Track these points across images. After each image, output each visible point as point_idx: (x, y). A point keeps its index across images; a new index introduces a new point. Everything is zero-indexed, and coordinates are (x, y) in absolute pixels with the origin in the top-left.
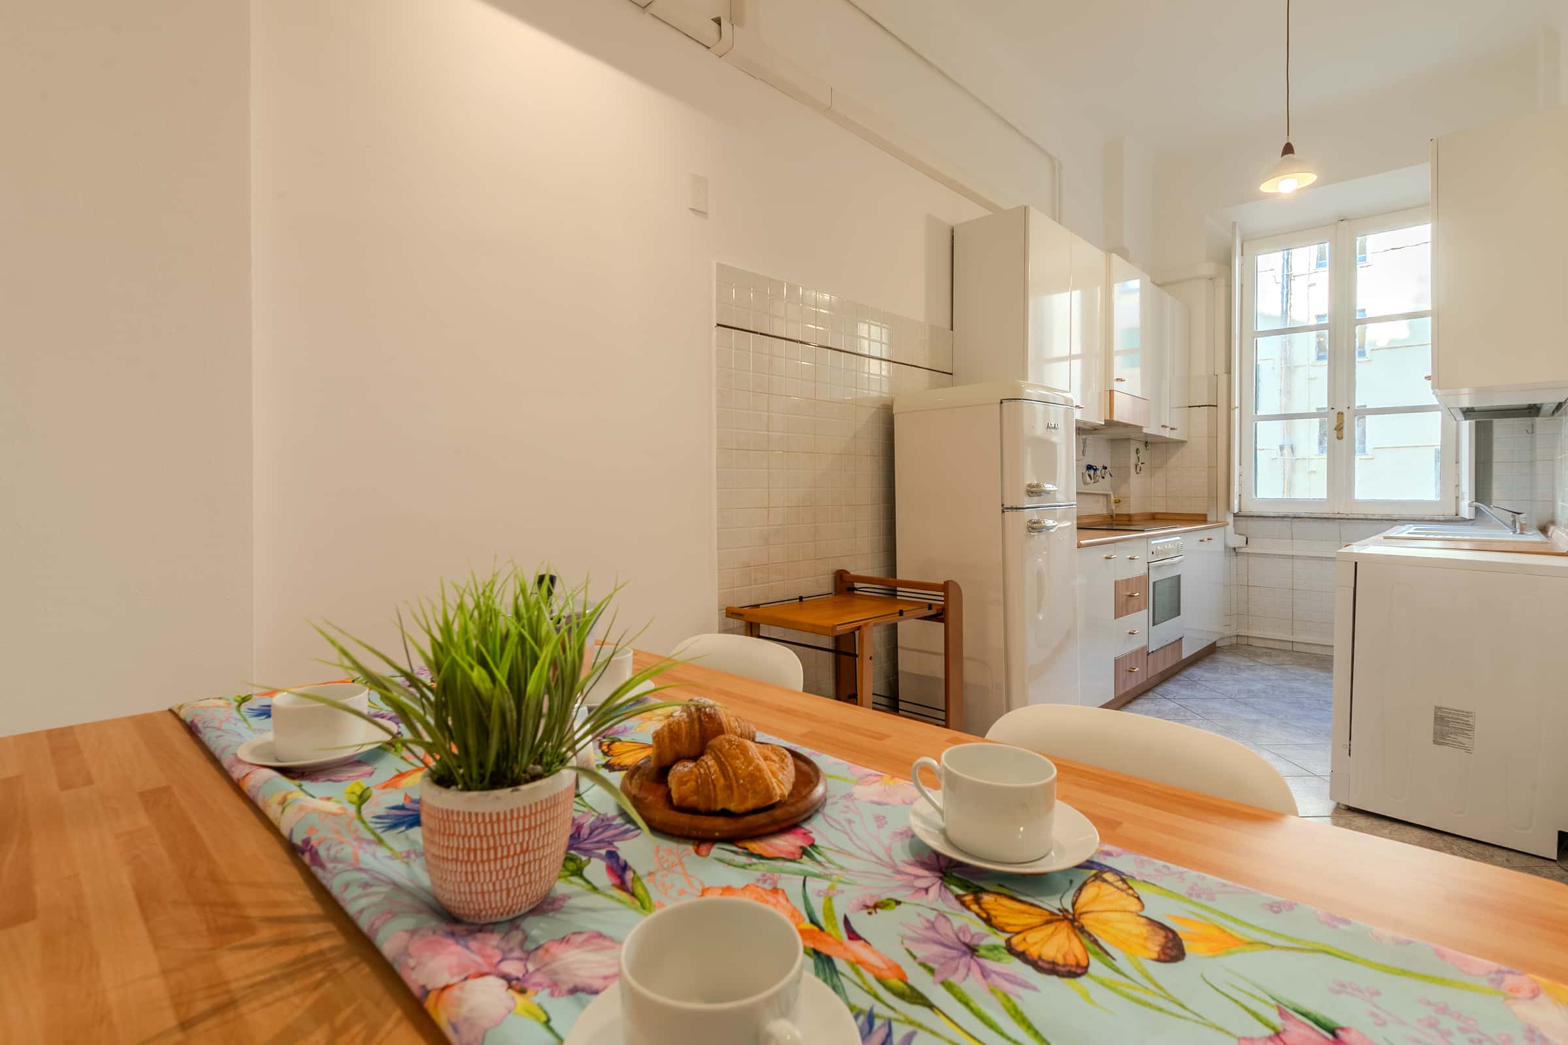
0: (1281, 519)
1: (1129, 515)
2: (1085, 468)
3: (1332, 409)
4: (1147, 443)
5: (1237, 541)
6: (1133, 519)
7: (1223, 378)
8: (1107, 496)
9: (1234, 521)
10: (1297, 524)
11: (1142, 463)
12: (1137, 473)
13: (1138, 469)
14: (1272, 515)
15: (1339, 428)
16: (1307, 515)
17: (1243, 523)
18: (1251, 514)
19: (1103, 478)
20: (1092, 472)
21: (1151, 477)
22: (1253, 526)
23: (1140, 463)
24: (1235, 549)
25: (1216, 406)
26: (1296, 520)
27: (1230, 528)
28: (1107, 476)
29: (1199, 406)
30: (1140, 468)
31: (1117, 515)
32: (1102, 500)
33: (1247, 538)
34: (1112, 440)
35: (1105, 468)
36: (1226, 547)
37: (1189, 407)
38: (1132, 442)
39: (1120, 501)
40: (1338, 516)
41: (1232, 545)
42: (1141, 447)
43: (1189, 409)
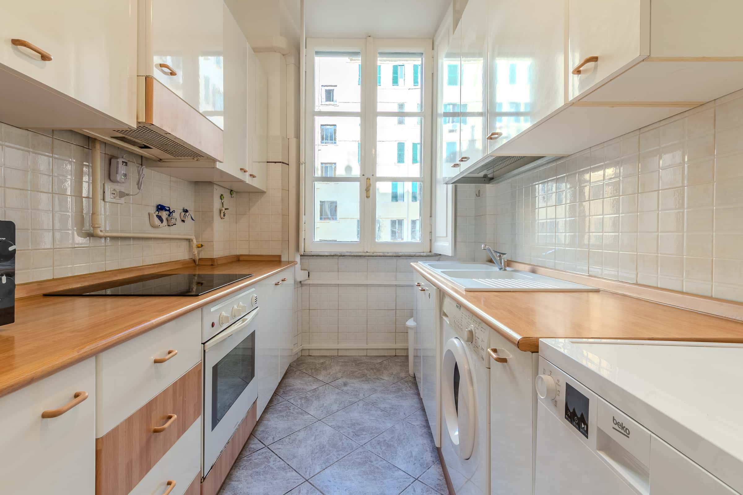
0: (331, 257)
1: (212, 260)
2: (155, 209)
3: (363, 175)
4: (232, 191)
5: (302, 276)
6: (216, 263)
7: (293, 142)
8: (189, 240)
9: (301, 259)
10: (342, 261)
11: (226, 209)
12: (222, 218)
13: (222, 214)
14: (326, 254)
15: (367, 190)
16: (349, 254)
17: (306, 261)
18: (313, 253)
19: (183, 221)
20: (164, 214)
21: (236, 223)
22: (313, 263)
23: (224, 209)
24: (301, 282)
25: (288, 165)
26: (341, 257)
27: (298, 266)
28: (188, 220)
29: (275, 162)
30: (224, 213)
31: (200, 259)
32: (185, 244)
33: (309, 273)
34: (197, 183)
35: (186, 211)
36: (295, 281)
37: (267, 162)
38: (215, 187)
39: (202, 246)
40: (368, 254)
41: (299, 279)
42: (227, 195)
43: (266, 163)
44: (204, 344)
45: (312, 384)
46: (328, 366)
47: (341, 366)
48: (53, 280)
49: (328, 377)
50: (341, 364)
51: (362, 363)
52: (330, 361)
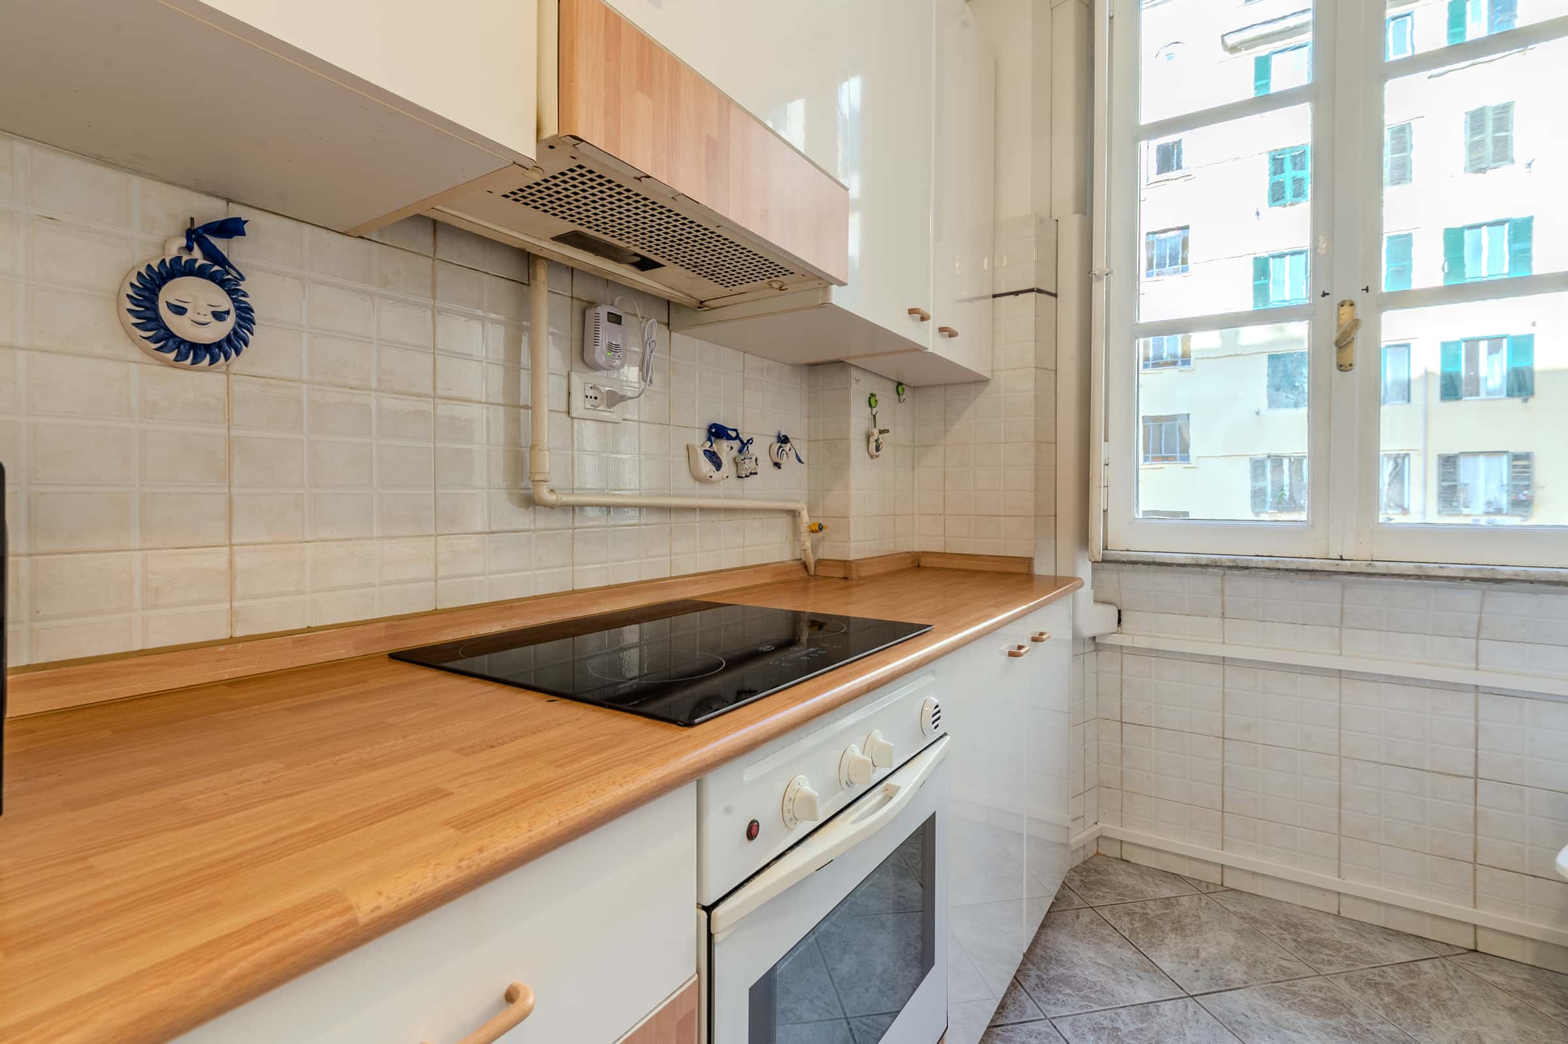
0: (1199, 569)
1: (845, 564)
2: (703, 435)
3: (1324, 295)
4: (900, 384)
5: (1097, 620)
6: (854, 574)
7: (1071, 225)
8: (794, 514)
9: (1094, 570)
10: (1238, 584)
11: (881, 432)
12: (872, 457)
13: (873, 445)
14: (1180, 558)
15: (1343, 342)
16: (1267, 562)
17: (1110, 575)
18: (1133, 556)
19: (777, 465)
20: (725, 449)
21: (913, 468)
22: (1134, 583)
23: (876, 431)
24: (1094, 638)
25: (1056, 295)
26: (1236, 572)
27: (1085, 593)
28: (788, 462)
29: (1017, 293)
30: (877, 441)
31: (819, 562)
32: (784, 522)
33: (1119, 612)
34: (813, 366)
35: (784, 440)
36: (1076, 637)
37: (994, 296)
38: (854, 372)
39: (821, 528)
40: (1346, 566)
41: (1088, 632)
42: (886, 396)
43: (991, 300)
44: (709, 909)
45: (1135, 979)
46: (1188, 921)
47: (1238, 932)
48: (436, 612)
49: (1193, 968)
50: (1236, 923)
51: (1322, 944)
52: (1196, 899)
